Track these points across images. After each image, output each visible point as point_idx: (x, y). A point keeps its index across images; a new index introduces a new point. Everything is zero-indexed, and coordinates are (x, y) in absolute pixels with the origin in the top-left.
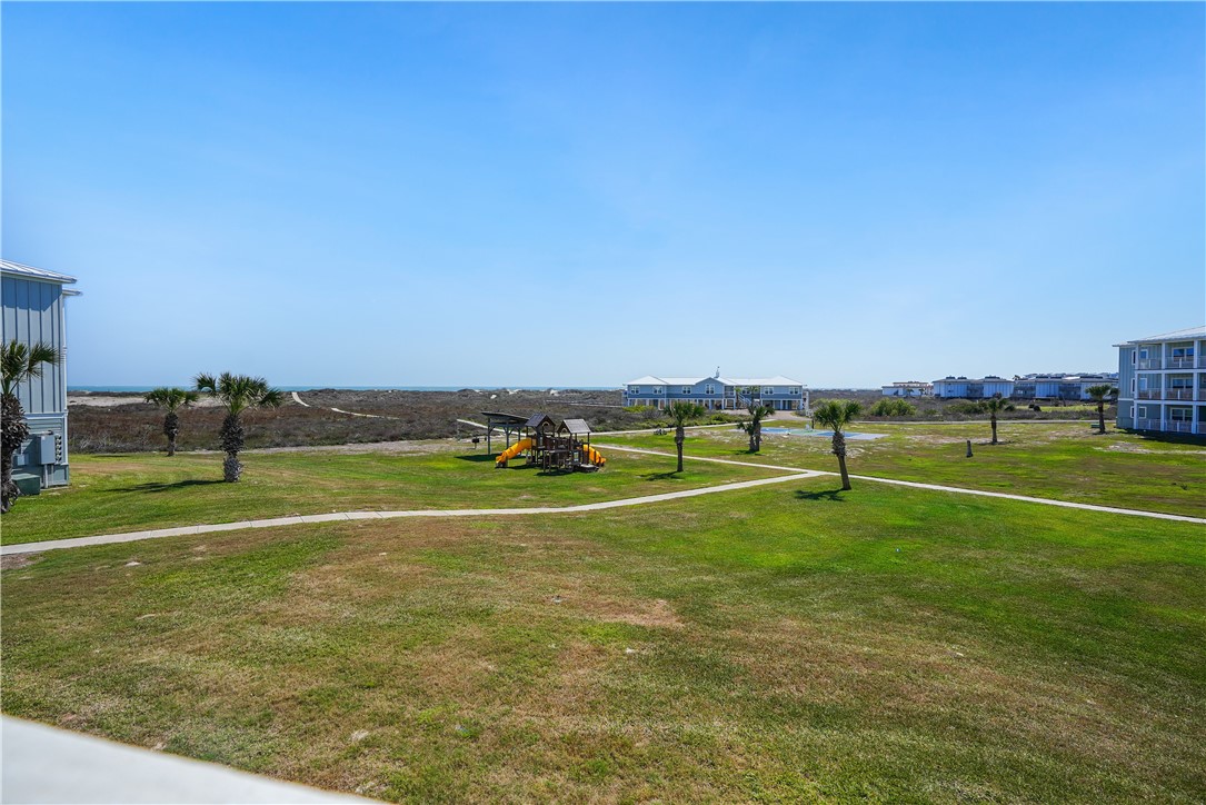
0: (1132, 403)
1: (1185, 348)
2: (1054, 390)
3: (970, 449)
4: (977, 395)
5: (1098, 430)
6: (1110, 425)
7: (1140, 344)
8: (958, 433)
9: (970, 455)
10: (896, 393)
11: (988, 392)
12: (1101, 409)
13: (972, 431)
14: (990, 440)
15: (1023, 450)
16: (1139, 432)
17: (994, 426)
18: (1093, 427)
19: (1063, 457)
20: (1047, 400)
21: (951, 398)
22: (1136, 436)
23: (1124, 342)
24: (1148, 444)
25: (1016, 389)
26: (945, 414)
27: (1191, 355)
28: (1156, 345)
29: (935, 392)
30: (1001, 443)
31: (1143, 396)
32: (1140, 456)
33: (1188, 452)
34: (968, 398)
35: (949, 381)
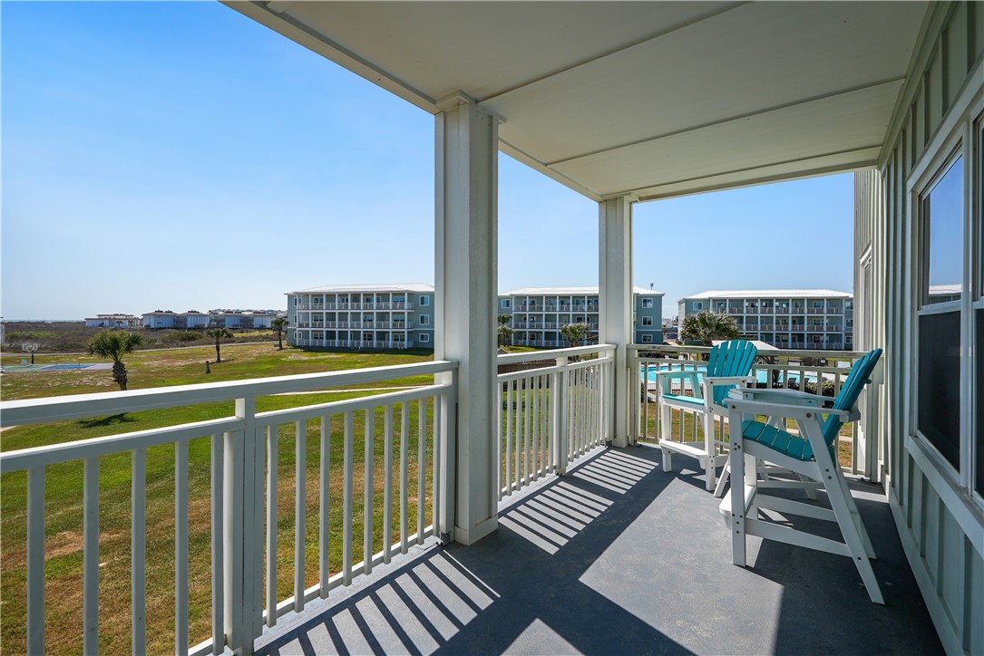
0: (295, 330)
1: (319, 298)
2: (237, 322)
3: (208, 367)
4: (182, 325)
5: (278, 348)
6: (284, 343)
7: (299, 294)
8: (186, 357)
9: (208, 372)
10: (102, 325)
11: (190, 323)
12: (280, 335)
13: (197, 354)
14: (215, 359)
15: (242, 364)
16: (299, 347)
17: (218, 349)
18: (275, 346)
19: (268, 366)
20: (234, 329)
21: (161, 328)
22: (299, 350)
23: (291, 292)
24: (306, 354)
25: (211, 321)
26: (164, 341)
27: (322, 302)
28: (306, 295)
29: (145, 324)
30: (224, 361)
31: (301, 326)
32: (305, 361)
33: (325, 357)
34: (176, 328)
35: (158, 314)
